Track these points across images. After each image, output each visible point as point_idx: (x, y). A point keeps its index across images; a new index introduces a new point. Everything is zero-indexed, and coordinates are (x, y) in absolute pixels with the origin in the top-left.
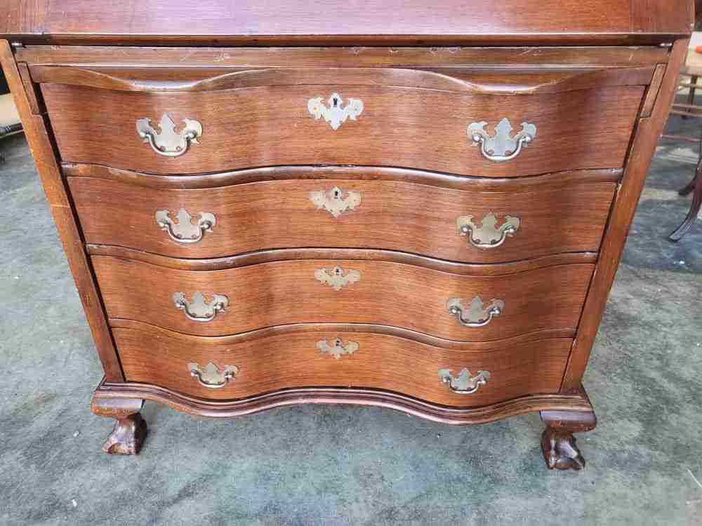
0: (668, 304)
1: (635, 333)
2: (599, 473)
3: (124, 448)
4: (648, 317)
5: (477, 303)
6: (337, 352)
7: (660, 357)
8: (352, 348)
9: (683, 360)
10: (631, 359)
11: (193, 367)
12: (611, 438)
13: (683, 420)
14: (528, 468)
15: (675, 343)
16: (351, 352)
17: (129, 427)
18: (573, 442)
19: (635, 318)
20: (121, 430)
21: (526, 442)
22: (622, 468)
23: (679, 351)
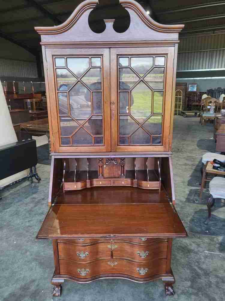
0: (202, 245)
1: (192, 255)
2: (179, 296)
3: (57, 294)
4: (196, 250)
5: (143, 252)
6: (112, 265)
7: (198, 262)
8: (116, 263)
9: (204, 263)
10: (190, 263)
11: (79, 270)
12: (183, 286)
13: (201, 281)
14: (162, 296)
15: (203, 258)
16: (116, 265)
17: (59, 288)
18: (172, 288)
19: (193, 250)
20: (57, 289)
21: (161, 288)
22: (185, 294)
23: (203, 260)
